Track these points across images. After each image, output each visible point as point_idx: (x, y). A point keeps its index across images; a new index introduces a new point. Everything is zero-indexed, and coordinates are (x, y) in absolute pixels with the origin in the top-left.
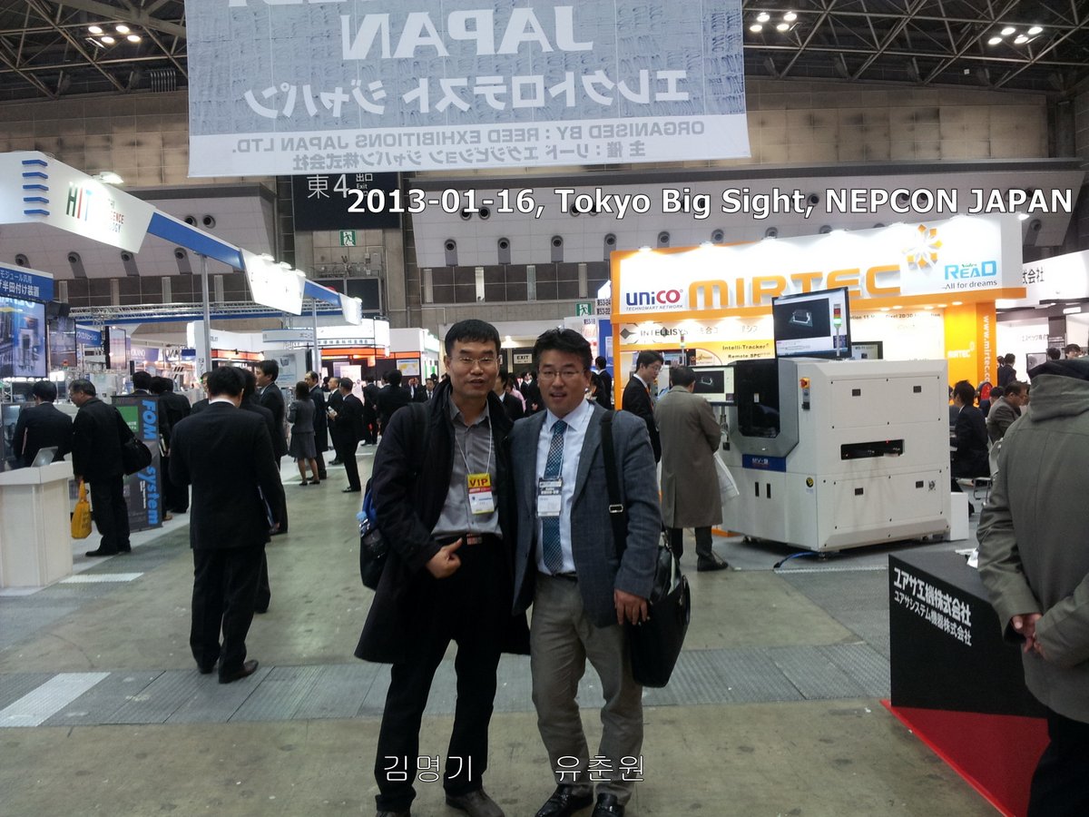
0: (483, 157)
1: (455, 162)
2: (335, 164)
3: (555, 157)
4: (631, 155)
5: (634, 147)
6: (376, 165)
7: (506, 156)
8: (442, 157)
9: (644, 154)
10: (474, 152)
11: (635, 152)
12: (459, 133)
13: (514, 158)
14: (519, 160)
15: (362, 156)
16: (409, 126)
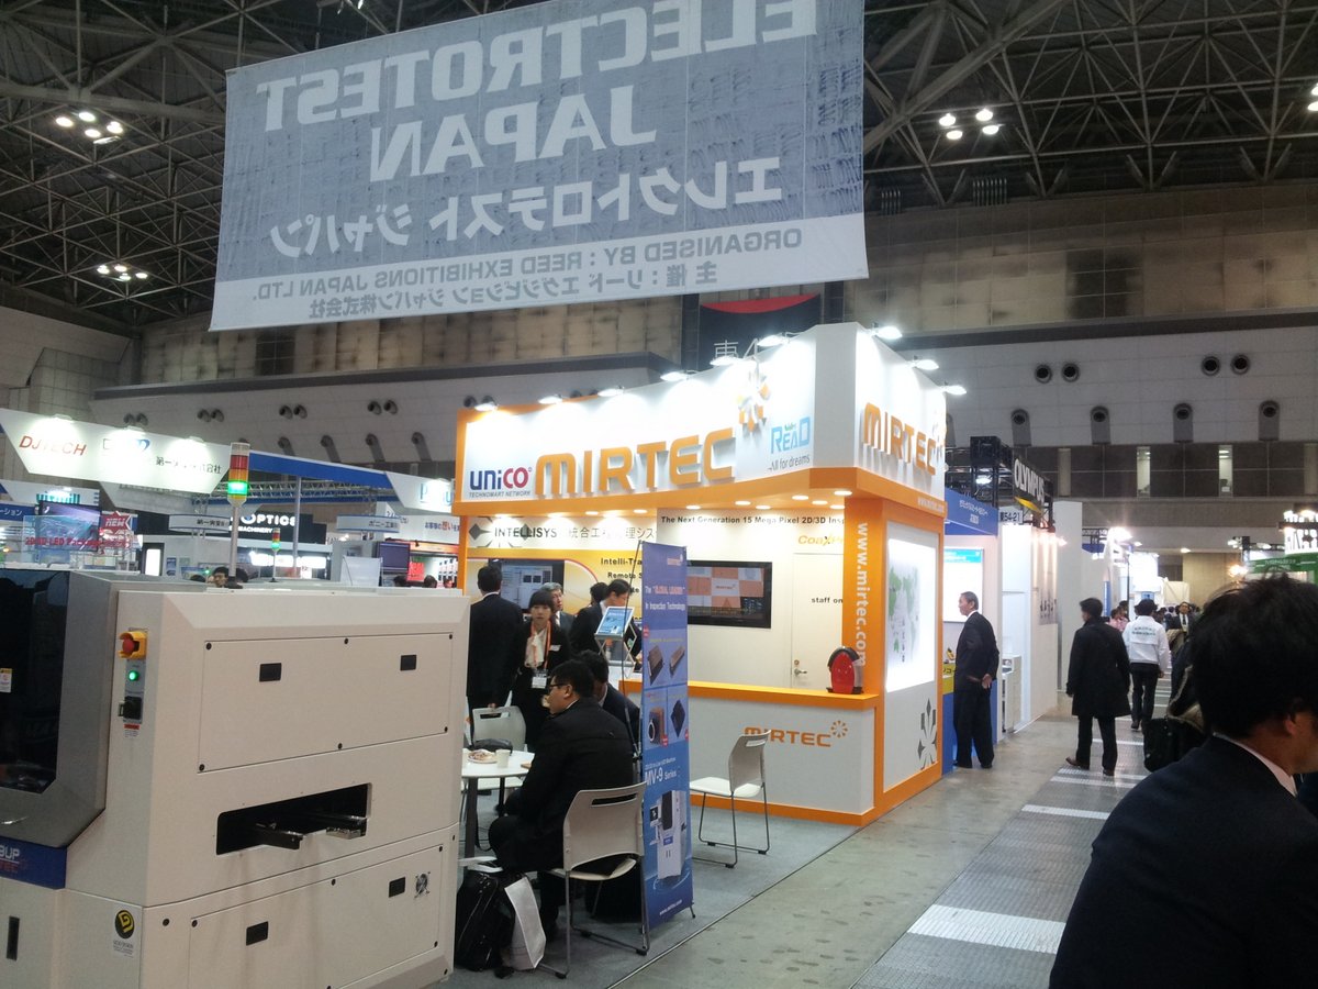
0: (513, 293)
1: (481, 301)
2: (351, 309)
3: (600, 290)
4: (698, 282)
5: (703, 271)
6: (394, 308)
7: (541, 291)
8: (466, 296)
9: (714, 280)
10: (503, 287)
11: (702, 278)
12: (488, 263)
13: (549, 292)
14: (555, 295)
15: (380, 298)
16: (434, 257)
